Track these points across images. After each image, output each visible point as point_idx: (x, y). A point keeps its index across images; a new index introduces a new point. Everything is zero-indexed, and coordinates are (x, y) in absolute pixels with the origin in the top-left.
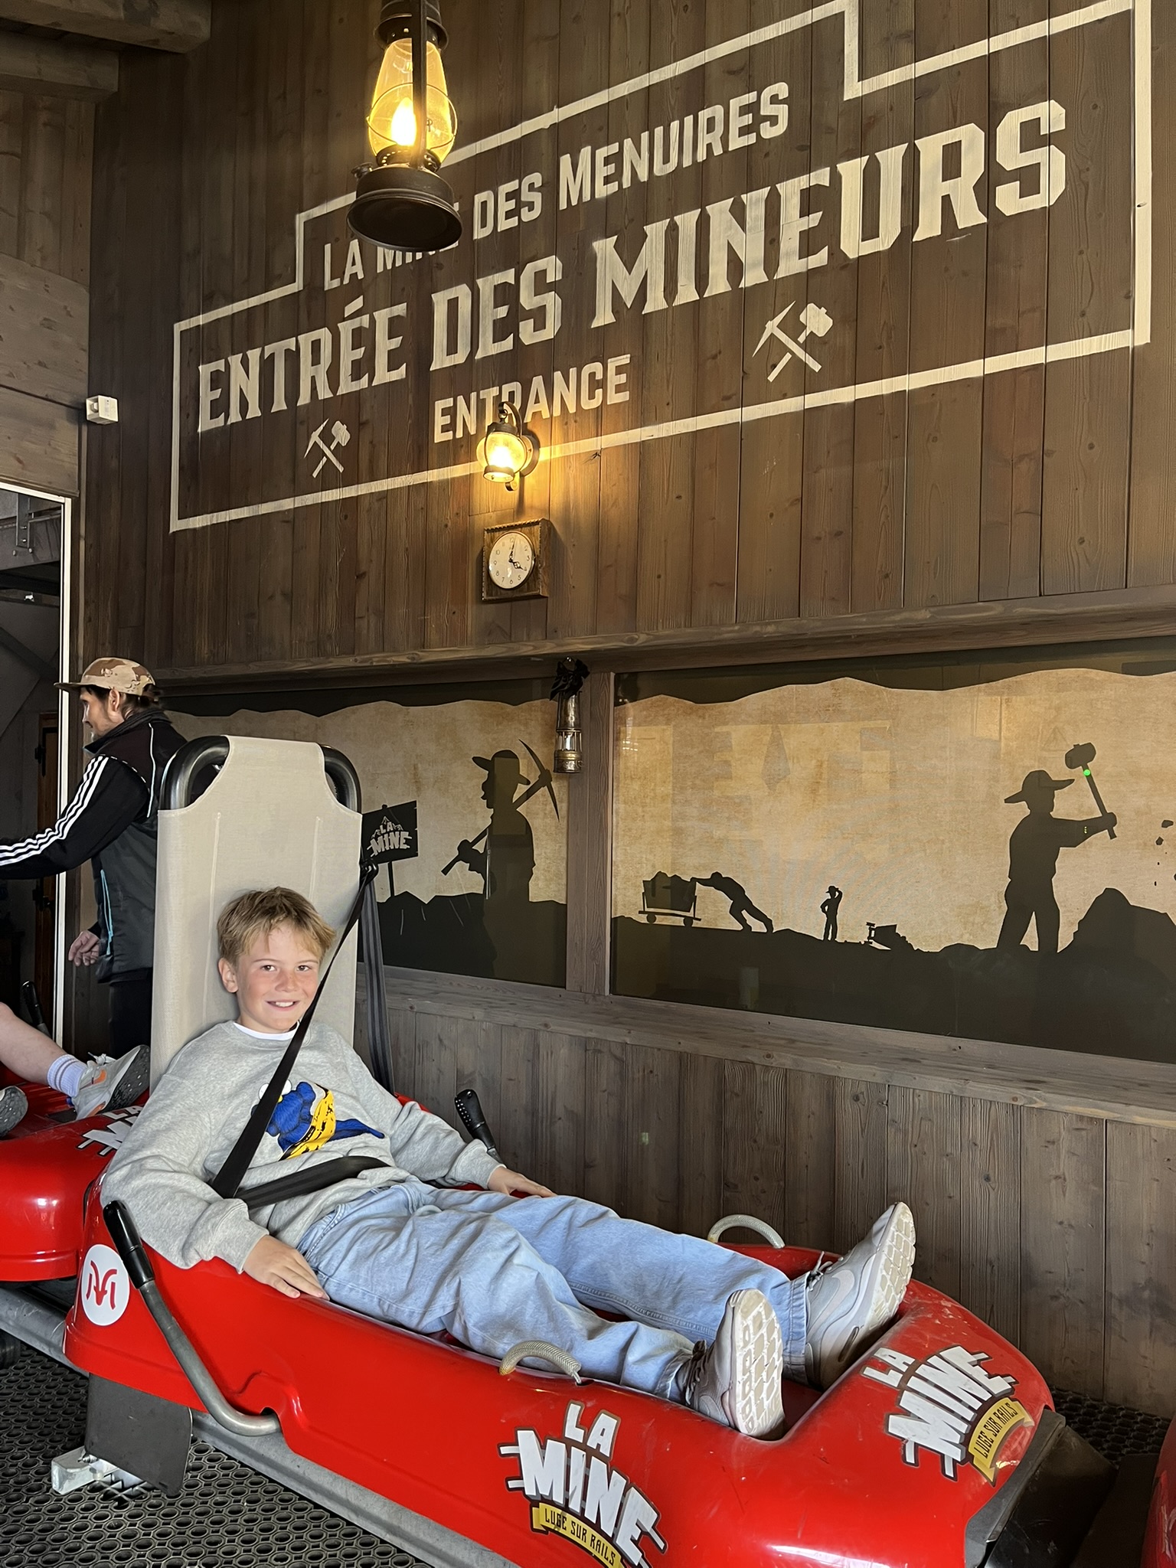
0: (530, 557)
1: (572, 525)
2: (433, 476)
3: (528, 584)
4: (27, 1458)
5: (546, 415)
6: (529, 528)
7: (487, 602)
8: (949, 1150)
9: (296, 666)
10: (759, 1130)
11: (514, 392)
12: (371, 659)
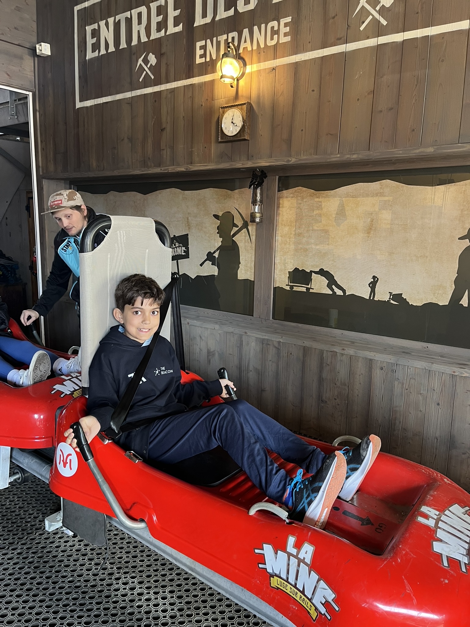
0: (241, 121)
1: (261, 105)
2: (196, 80)
3: (240, 134)
4: (35, 515)
5: (249, 49)
6: (241, 106)
7: (220, 142)
8: (422, 392)
9: (135, 172)
10: (338, 380)
11: (234, 37)
12: (168, 169)
